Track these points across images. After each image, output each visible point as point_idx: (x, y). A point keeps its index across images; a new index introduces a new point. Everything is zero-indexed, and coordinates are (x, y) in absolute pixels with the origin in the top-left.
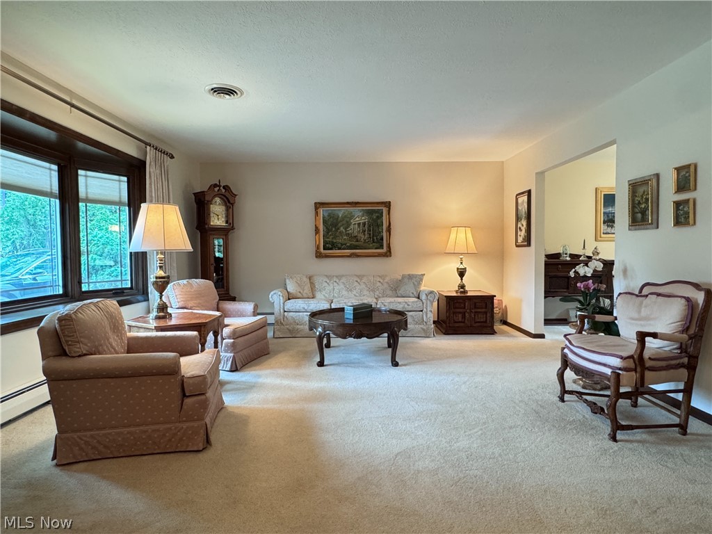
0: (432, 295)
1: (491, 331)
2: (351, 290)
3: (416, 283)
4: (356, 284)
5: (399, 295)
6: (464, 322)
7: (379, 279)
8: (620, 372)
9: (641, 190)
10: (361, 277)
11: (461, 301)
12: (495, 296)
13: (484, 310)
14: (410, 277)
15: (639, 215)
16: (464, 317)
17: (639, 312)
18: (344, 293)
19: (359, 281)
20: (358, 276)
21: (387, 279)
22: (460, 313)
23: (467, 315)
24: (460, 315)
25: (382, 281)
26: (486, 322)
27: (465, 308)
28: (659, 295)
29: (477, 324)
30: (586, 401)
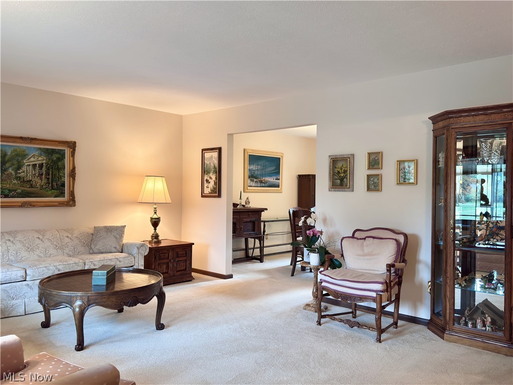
0: (143, 248)
1: (189, 279)
2: (32, 250)
3: (118, 236)
4: (38, 241)
5: (96, 251)
6: (167, 273)
7: (66, 234)
8: (381, 293)
9: (340, 165)
10: (41, 232)
11: (165, 251)
12: (193, 244)
13: (184, 258)
14: (109, 229)
15: (339, 181)
16: (168, 267)
17: (363, 250)
18: (24, 254)
19: (41, 237)
20: (38, 231)
21: (76, 233)
22: (164, 263)
23: (170, 265)
24: (165, 266)
25: (70, 236)
26: (185, 270)
27: (168, 258)
28: (374, 238)
29: (179, 273)
30: (341, 321)
